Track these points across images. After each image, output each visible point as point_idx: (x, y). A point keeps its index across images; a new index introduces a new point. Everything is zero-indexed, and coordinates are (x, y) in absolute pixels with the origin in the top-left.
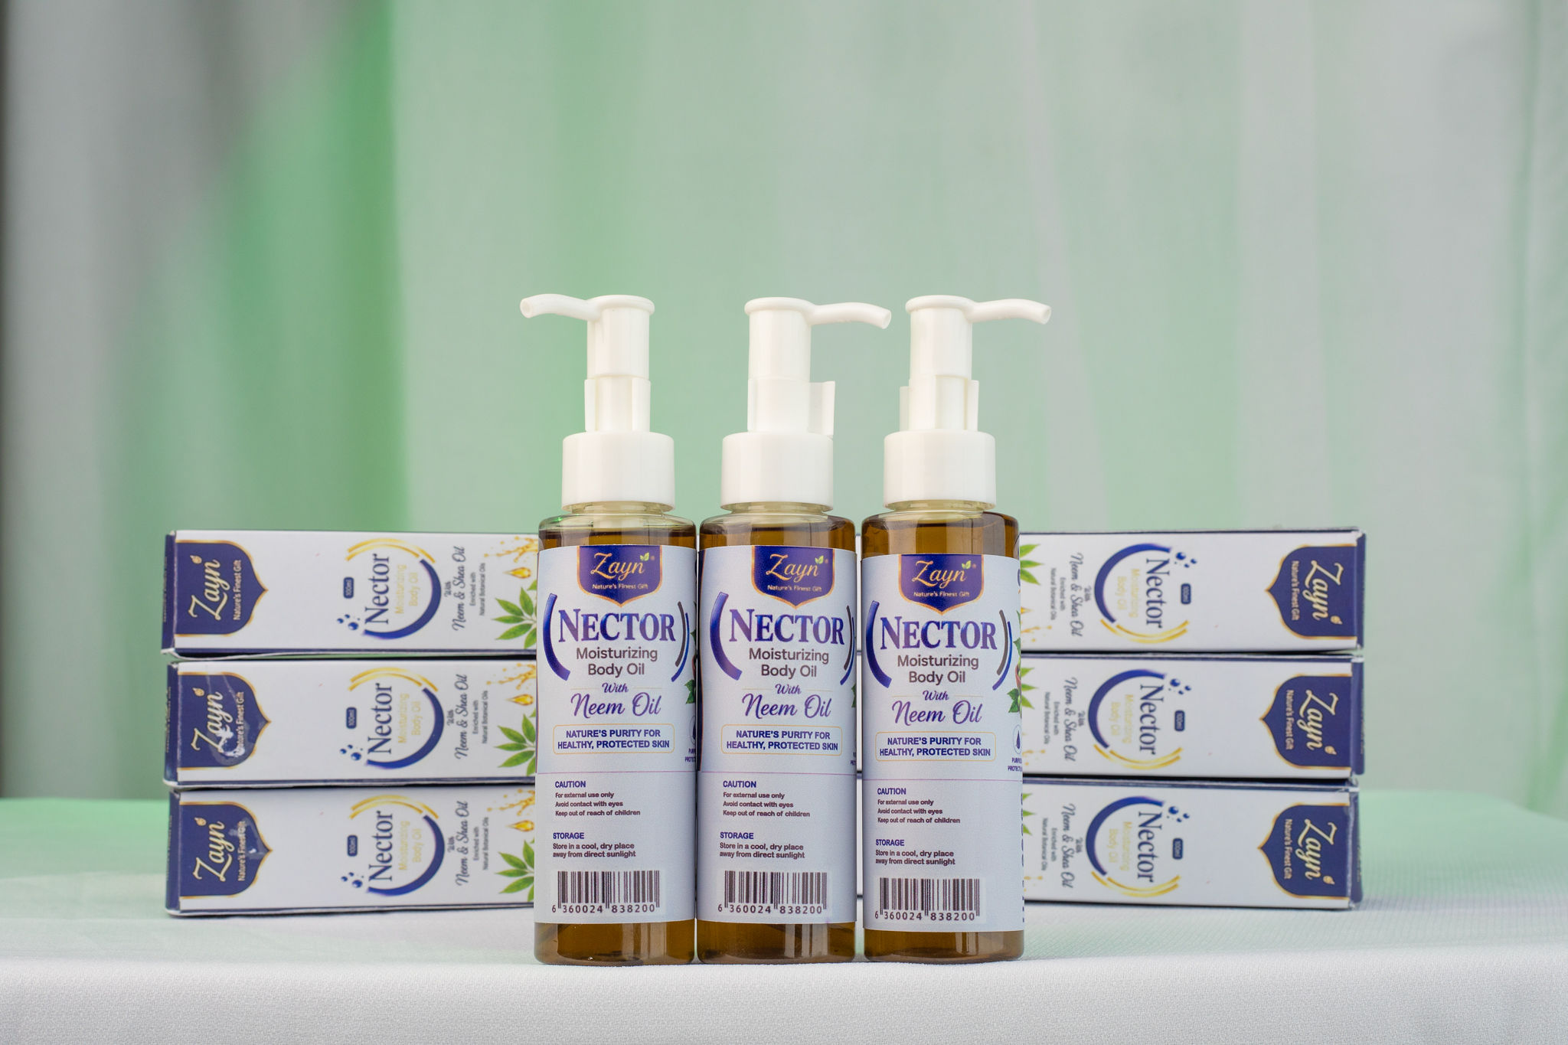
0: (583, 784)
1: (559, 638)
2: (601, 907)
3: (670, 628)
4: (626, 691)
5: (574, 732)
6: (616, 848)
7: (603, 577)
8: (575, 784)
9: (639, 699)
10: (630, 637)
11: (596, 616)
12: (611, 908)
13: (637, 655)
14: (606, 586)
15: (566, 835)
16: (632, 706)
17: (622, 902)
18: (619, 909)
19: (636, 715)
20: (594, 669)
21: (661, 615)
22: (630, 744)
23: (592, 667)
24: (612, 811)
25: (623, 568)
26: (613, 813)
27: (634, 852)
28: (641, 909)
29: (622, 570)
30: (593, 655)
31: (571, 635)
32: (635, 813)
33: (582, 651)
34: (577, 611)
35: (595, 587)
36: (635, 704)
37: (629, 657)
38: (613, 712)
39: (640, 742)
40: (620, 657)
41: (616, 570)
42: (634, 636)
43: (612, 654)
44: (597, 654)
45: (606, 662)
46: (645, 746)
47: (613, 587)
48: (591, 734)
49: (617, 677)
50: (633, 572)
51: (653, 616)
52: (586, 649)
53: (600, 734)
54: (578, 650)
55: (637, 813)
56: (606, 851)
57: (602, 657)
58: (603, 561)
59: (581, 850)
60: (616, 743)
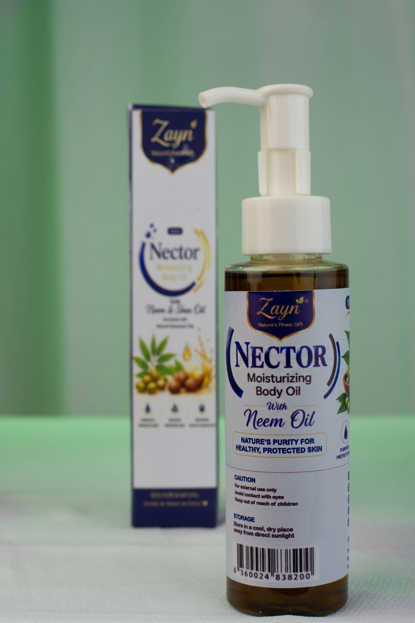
0: (253, 480)
1: (235, 364)
2: (267, 575)
3: (322, 357)
4: (285, 409)
5: (246, 438)
6: (278, 531)
7: (266, 317)
8: (247, 479)
9: (297, 414)
10: (288, 365)
11: (261, 349)
12: (275, 576)
13: (294, 380)
14: (269, 325)
15: (242, 518)
16: (290, 420)
17: (284, 573)
18: (281, 577)
19: (294, 427)
20: (260, 391)
21: (314, 347)
22: (289, 451)
23: (259, 389)
24: (275, 503)
25: (282, 310)
26: (276, 504)
27: (293, 534)
28: (298, 577)
29: (281, 312)
30: (259, 379)
31: (244, 363)
32: (294, 504)
33: (251, 376)
34: (247, 344)
35: (260, 325)
36: (293, 418)
37: (288, 382)
38: (275, 426)
39: (298, 449)
40: (280, 381)
41: (276, 312)
42: (291, 365)
43: (274, 379)
44: (263, 379)
45: (270, 386)
46: (302, 452)
47: (274, 325)
48: (259, 442)
49: (278, 398)
50: (290, 313)
51: (307, 348)
52: (254, 375)
53: (265, 443)
54: (249, 375)
55: (296, 504)
56: (271, 533)
57: (267, 382)
58: (266, 305)
59: (252, 531)
60: (278, 450)
